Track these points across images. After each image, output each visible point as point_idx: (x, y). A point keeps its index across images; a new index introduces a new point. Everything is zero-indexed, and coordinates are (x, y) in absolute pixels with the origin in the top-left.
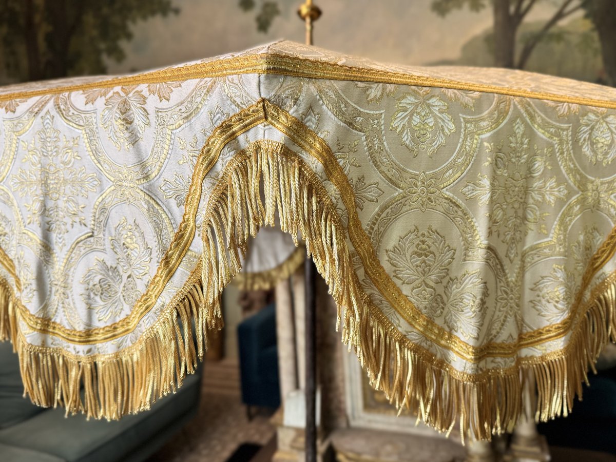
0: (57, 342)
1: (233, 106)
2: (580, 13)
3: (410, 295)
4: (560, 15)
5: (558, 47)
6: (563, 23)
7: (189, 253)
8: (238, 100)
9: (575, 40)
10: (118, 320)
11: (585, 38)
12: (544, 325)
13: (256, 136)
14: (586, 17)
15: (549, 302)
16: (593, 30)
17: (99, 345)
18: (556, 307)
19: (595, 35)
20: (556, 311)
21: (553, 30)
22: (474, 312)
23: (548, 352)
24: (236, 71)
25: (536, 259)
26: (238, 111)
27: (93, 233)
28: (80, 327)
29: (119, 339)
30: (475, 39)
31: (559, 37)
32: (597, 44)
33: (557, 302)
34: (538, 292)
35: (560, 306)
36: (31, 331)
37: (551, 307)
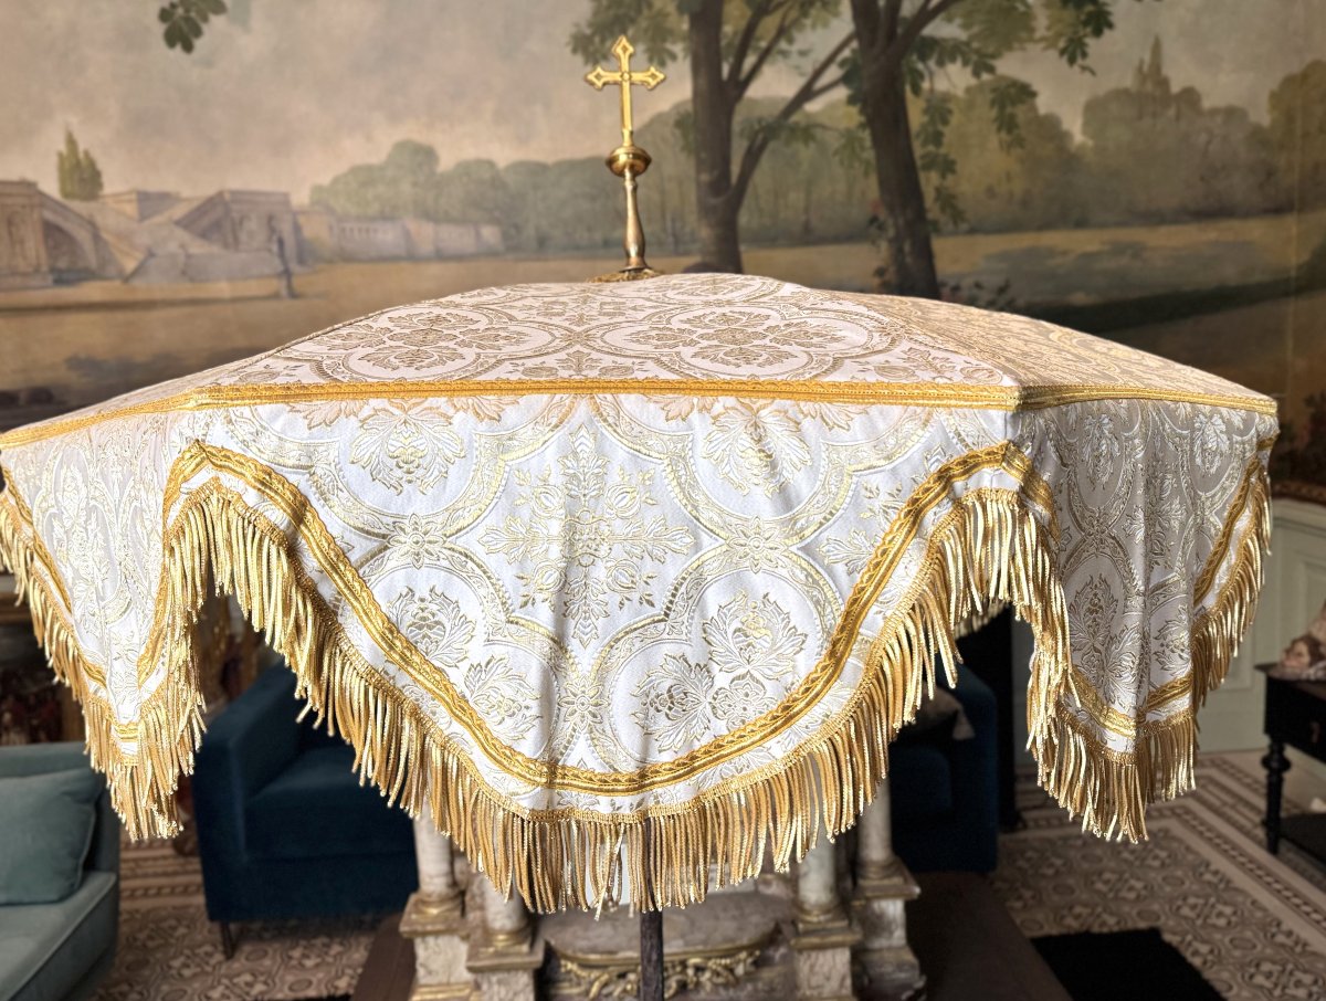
0: (566, 799)
1: (959, 446)
2: (842, 93)
3: (1080, 664)
4: (807, 93)
5: (806, 153)
6: (813, 107)
7: (860, 638)
8: (969, 441)
9: (834, 141)
10: (697, 746)
11: (850, 138)
12: (1168, 681)
13: (979, 482)
14: (851, 100)
15: (1173, 652)
16: (862, 126)
17: (658, 790)
18: (1181, 656)
19: (866, 135)
20: (1180, 662)
21: (796, 118)
22: (1134, 675)
23: (1173, 713)
24: (969, 403)
25: (1162, 600)
26: (966, 452)
27: (667, 615)
28: (628, 767)
29: (699, 775)
30: (658, 119)
31: (807, 132)
32: (869, 154)
33: (1182, 651)
34: (1162, 640)
35: (1185, 655)
36: (530, 788)
37: (1175, 657)
